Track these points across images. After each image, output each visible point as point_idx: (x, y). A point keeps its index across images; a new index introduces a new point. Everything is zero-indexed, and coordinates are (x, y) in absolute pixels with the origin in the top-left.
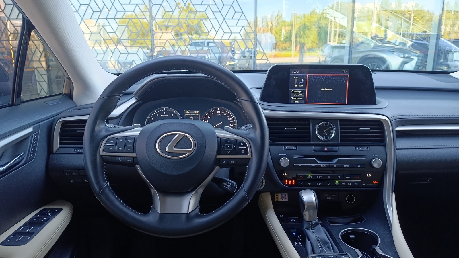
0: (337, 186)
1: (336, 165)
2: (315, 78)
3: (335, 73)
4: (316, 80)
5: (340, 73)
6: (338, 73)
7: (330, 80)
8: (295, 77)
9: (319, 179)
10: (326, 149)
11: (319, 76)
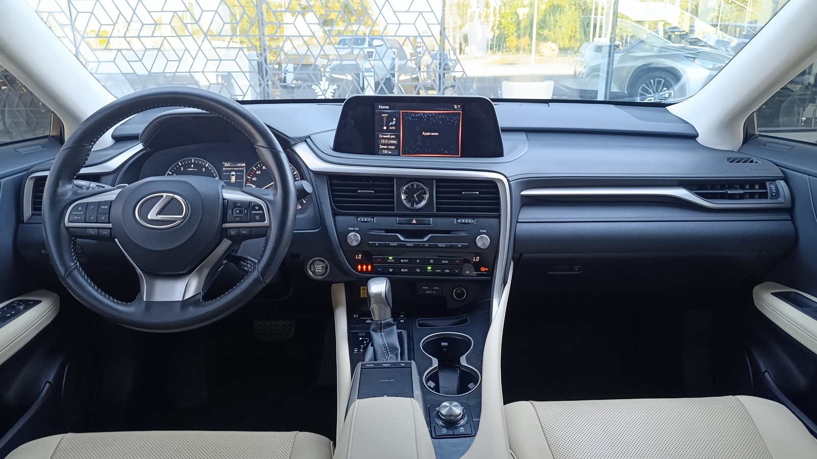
0: (430, 274)
1: (427, 245)
2: (412, 117)
3: (442, 109)
4: (413, 120)
5: (449, 109)
6: (446, 109)
7: (435, 119)
8: (383, 115)
9: (404, 263)
10: (414, 221)
11: (419, 113)
